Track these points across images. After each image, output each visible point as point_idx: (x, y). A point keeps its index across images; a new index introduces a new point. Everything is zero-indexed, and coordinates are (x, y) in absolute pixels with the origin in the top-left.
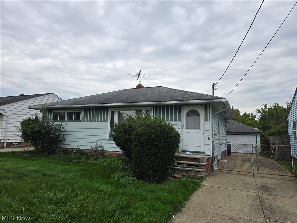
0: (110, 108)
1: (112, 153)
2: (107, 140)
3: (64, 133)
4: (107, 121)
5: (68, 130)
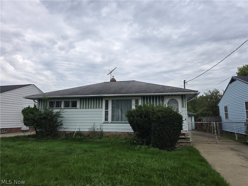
1: (108, 133)
2: (103, 123)
3: (61, 119)
4: (102, 108)
5: (65, 116)
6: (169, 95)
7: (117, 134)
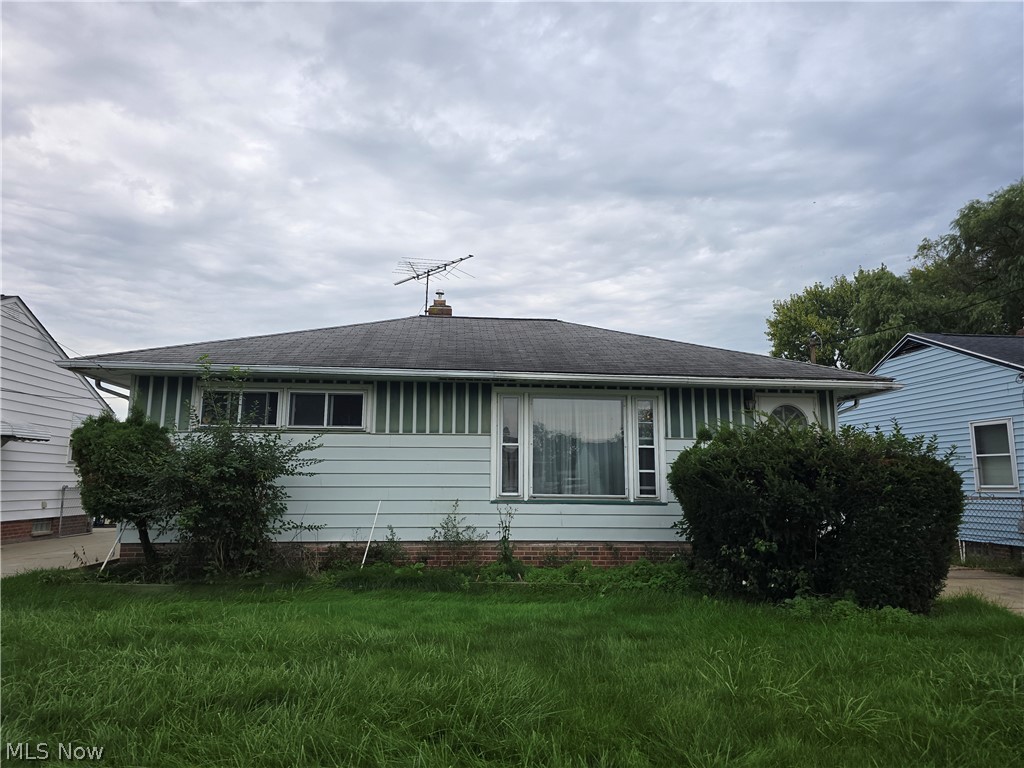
0: (496, 385)
2: (493, 502)
4: (487, 431)
6: (773, 390)
7: (561, 549)
